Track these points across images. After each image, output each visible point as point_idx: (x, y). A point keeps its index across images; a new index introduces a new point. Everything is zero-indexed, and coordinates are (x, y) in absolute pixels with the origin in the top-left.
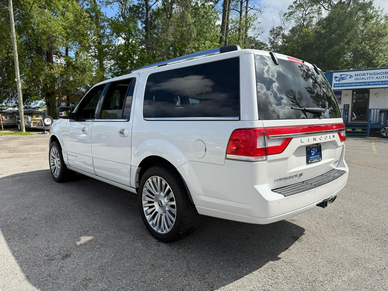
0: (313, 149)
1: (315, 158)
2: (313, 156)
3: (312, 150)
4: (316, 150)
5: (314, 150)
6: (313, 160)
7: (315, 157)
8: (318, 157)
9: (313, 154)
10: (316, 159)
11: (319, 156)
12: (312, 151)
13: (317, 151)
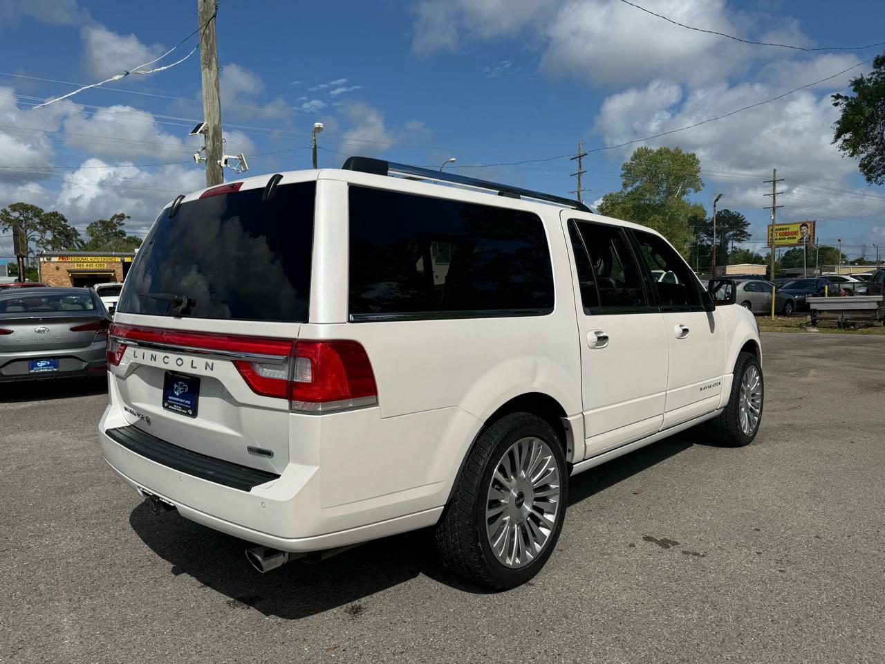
0: (180, 383)
1: (180, 402)
2: (175, 396)
3: (178, 384)
4: (185, 387)
5: (181, 385)
6: (172, 405)
7: (181, 400)
8: (187, 404)
9: (177, 393)
10: (180, 406)
11: (189, 402)
12: (175, 386)
13: (187, 389)
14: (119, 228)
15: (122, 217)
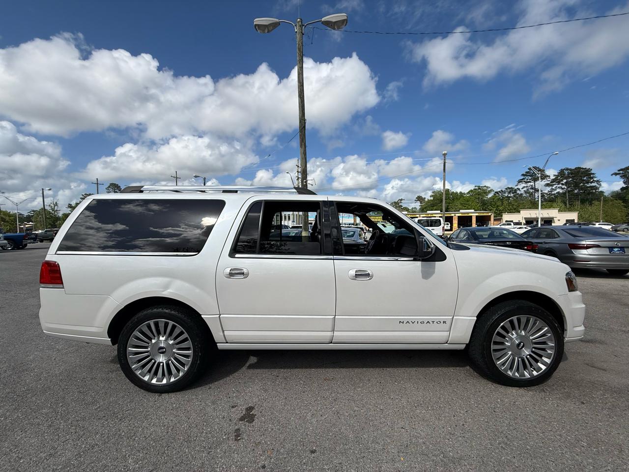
14: (400, 204)
15: (402, 200)
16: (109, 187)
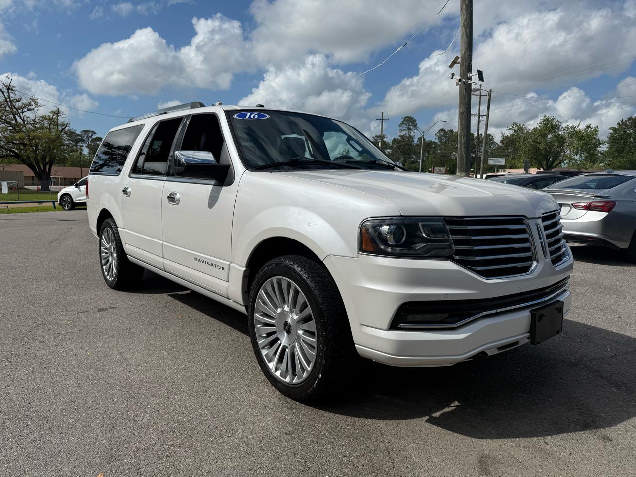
16: (403, 123)
